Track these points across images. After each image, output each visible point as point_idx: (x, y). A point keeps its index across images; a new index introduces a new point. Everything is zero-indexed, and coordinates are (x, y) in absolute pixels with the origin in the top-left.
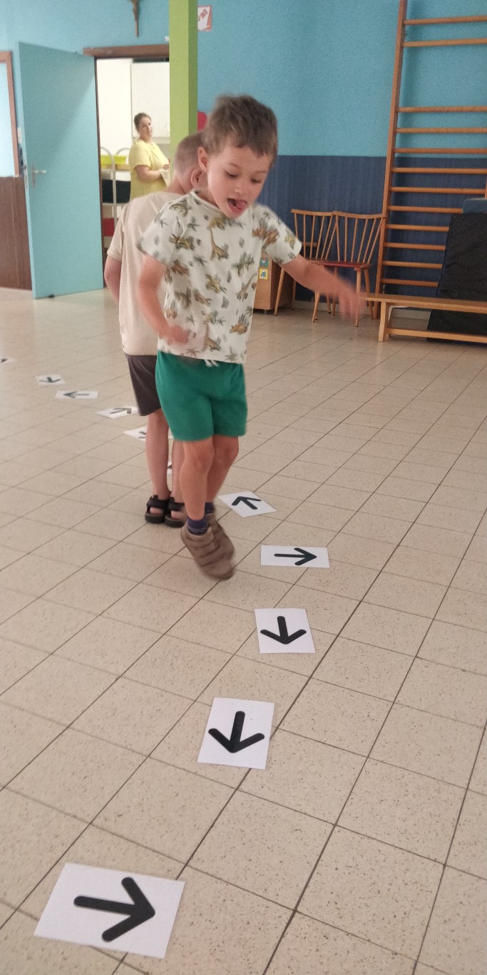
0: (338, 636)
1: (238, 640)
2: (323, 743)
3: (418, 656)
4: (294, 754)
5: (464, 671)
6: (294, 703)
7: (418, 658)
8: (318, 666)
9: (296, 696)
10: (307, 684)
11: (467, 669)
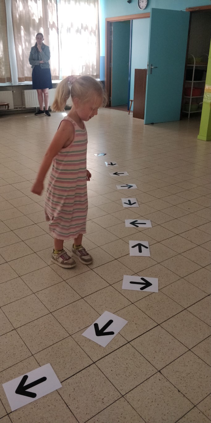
0: (129, 342)
1: (79, 328)
2: (67, 406)
3: (161, 371)
4: (49, 406)
5: (179, 391)
6: (73, 375)
7: (160, 372)
8: (103, 357)
9: (78, 371)
10: (90, 366)
11: (181, 391)
